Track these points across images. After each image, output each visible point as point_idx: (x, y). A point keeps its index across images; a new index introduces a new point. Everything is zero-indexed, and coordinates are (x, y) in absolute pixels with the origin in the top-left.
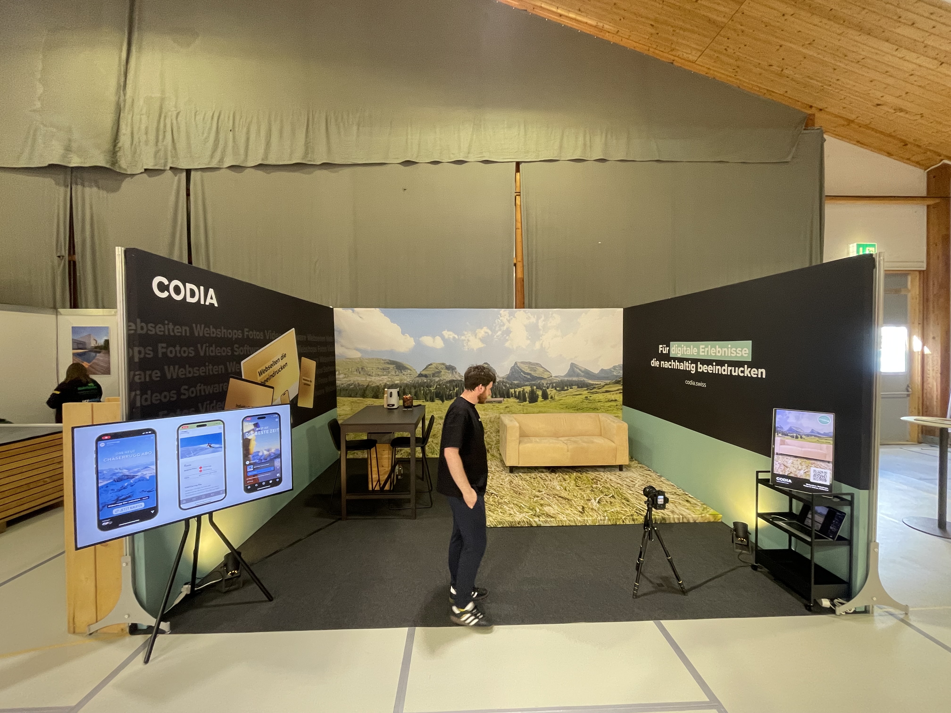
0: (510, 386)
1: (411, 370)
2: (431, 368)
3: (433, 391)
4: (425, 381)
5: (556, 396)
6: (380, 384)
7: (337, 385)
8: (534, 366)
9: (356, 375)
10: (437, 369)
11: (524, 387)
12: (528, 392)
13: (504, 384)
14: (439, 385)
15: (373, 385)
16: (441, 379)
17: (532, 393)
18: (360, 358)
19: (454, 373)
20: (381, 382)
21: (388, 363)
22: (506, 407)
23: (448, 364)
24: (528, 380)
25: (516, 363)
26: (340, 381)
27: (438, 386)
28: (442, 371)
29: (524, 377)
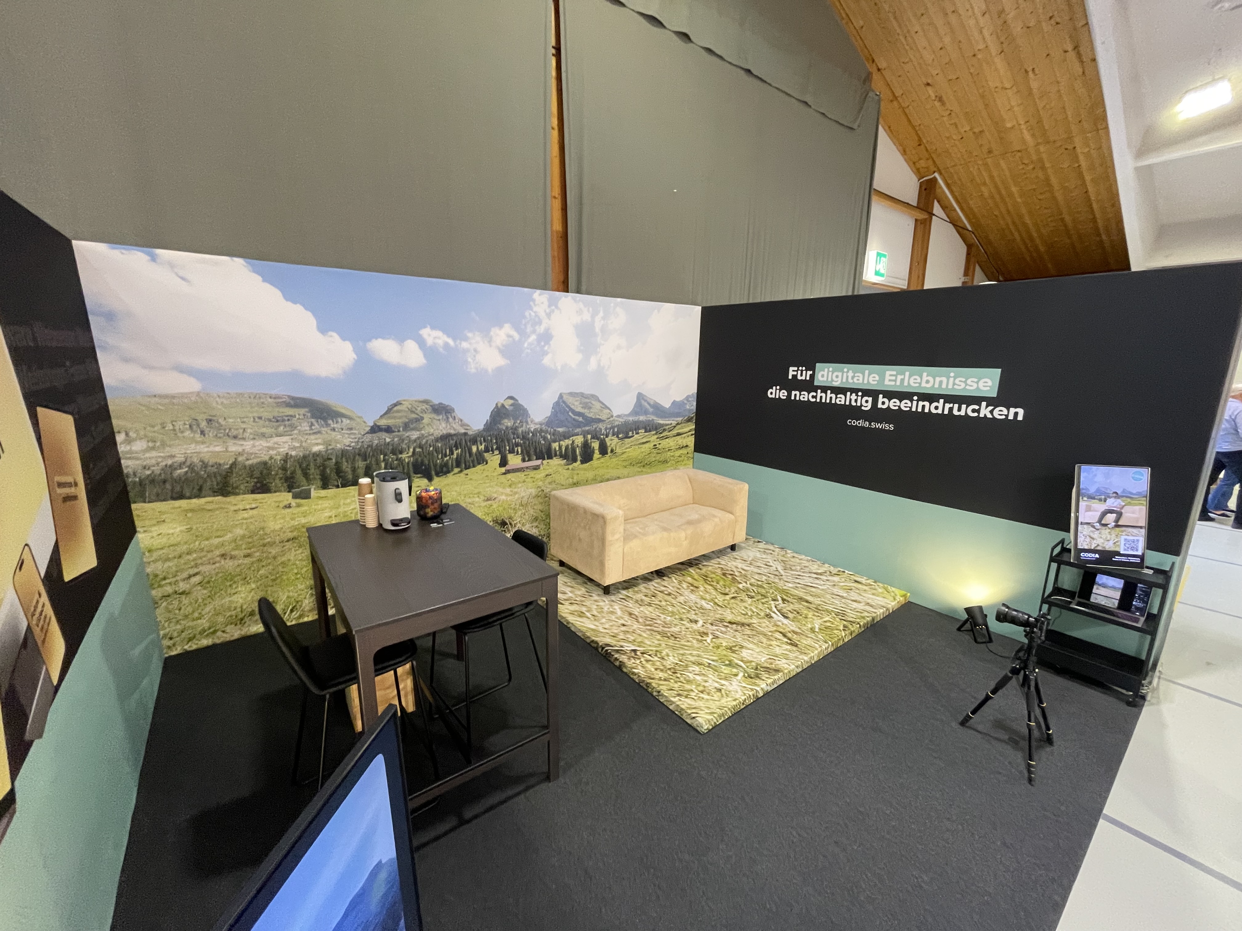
0: (553, 437)
1: (350, 418)
2: (398, 411)
3: (407, 460)
4: (388, 440)
5: (618, 447)
6: (271, 458)
7: (125, 471)
8: (587, 399)
9: (193, 440)
10: (412, 412)
11: (574, 438)
12: (580, 445)
13: (543, 434)
14: (420, 446)
15: (250, 462)
16: (423, 435)
17: (586, 446)
18: (198, 394)
19: (451, 420)
20: (272, 452)
21: (288, 405)
22: (547, 475)
23: (436, 402)
24: (579, 425)
25: (561, 394)
26: (137, 459)
27: (418, 450)
28: (425, 416)
29: (574, 419)
